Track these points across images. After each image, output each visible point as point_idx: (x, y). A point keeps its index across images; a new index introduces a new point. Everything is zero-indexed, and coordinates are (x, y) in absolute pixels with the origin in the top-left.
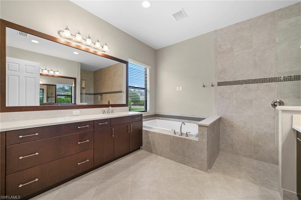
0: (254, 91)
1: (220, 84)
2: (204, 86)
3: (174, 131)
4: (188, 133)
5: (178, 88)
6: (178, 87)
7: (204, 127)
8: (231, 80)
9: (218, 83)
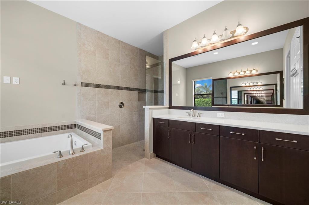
0: (110, 95)
1: (83, 85)
2: (64, 84)
3: (59, 152)
4: (84, 146)
5: (5, 78)
6: (9, 78)
7: (109, 131)
8: (94, 83)
9: (82, 83)
